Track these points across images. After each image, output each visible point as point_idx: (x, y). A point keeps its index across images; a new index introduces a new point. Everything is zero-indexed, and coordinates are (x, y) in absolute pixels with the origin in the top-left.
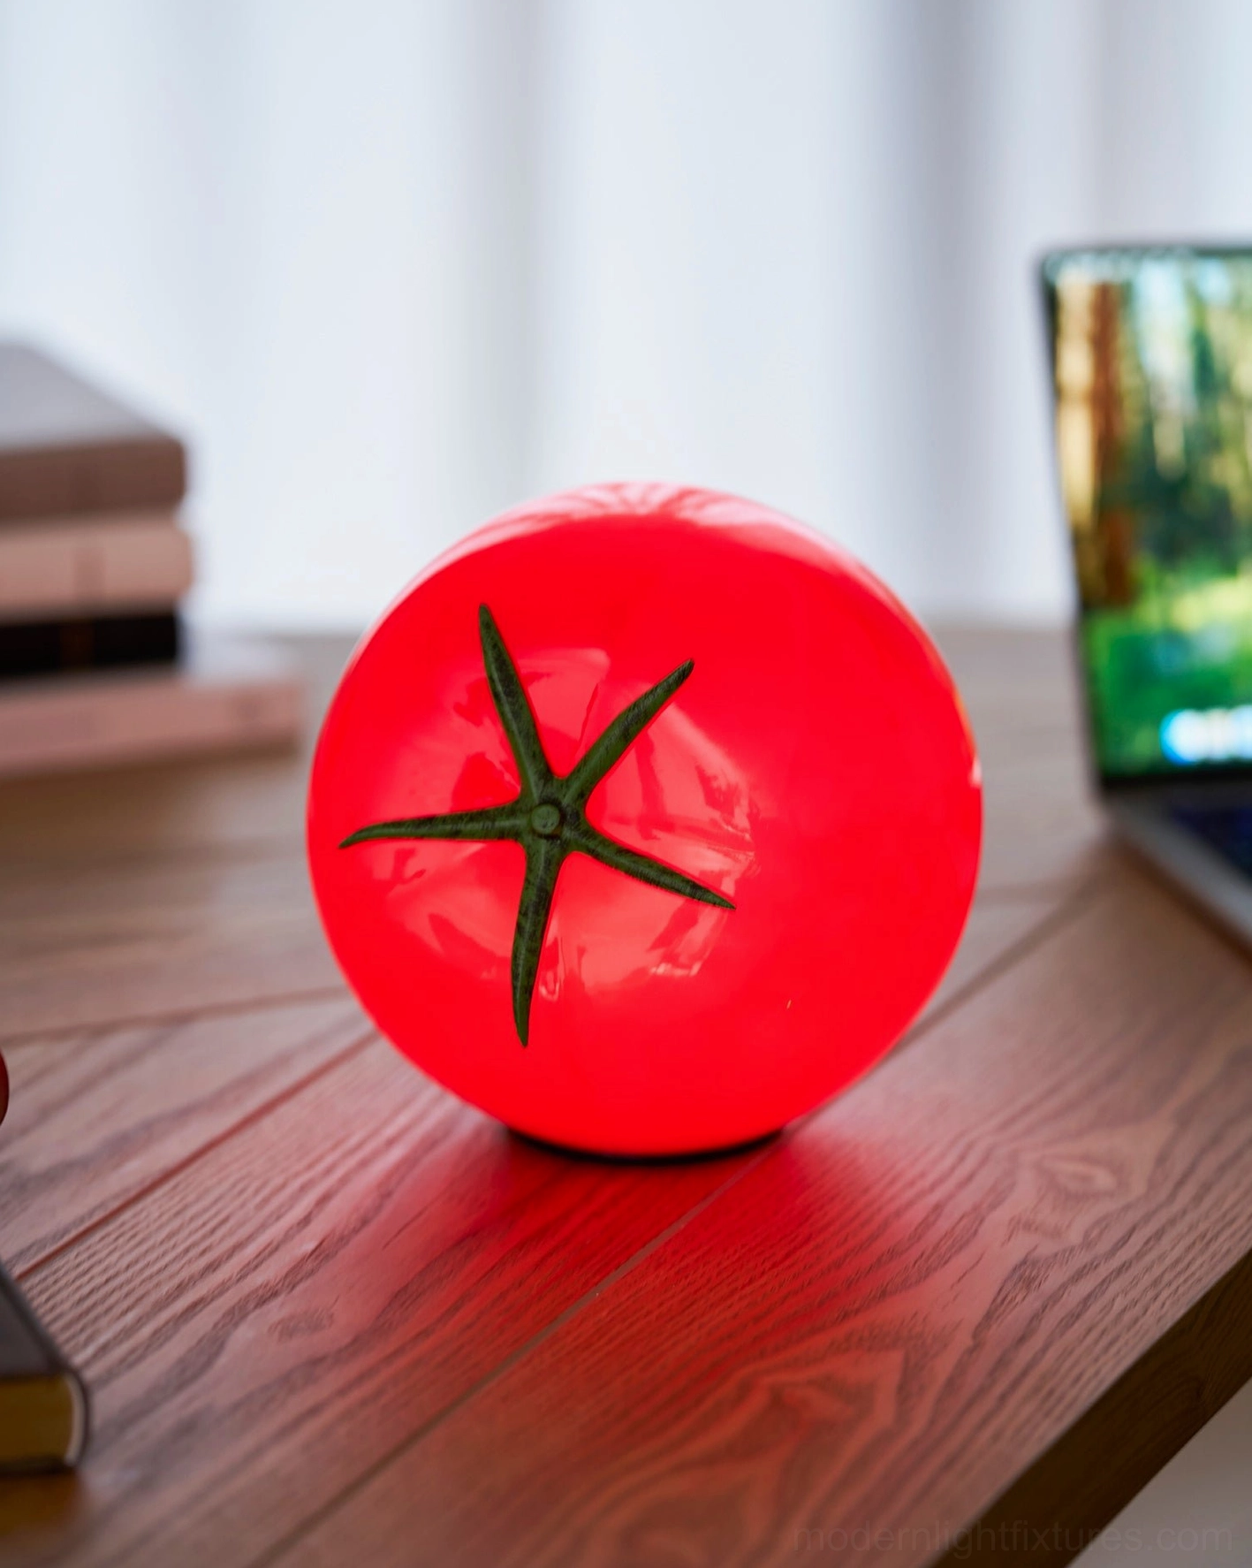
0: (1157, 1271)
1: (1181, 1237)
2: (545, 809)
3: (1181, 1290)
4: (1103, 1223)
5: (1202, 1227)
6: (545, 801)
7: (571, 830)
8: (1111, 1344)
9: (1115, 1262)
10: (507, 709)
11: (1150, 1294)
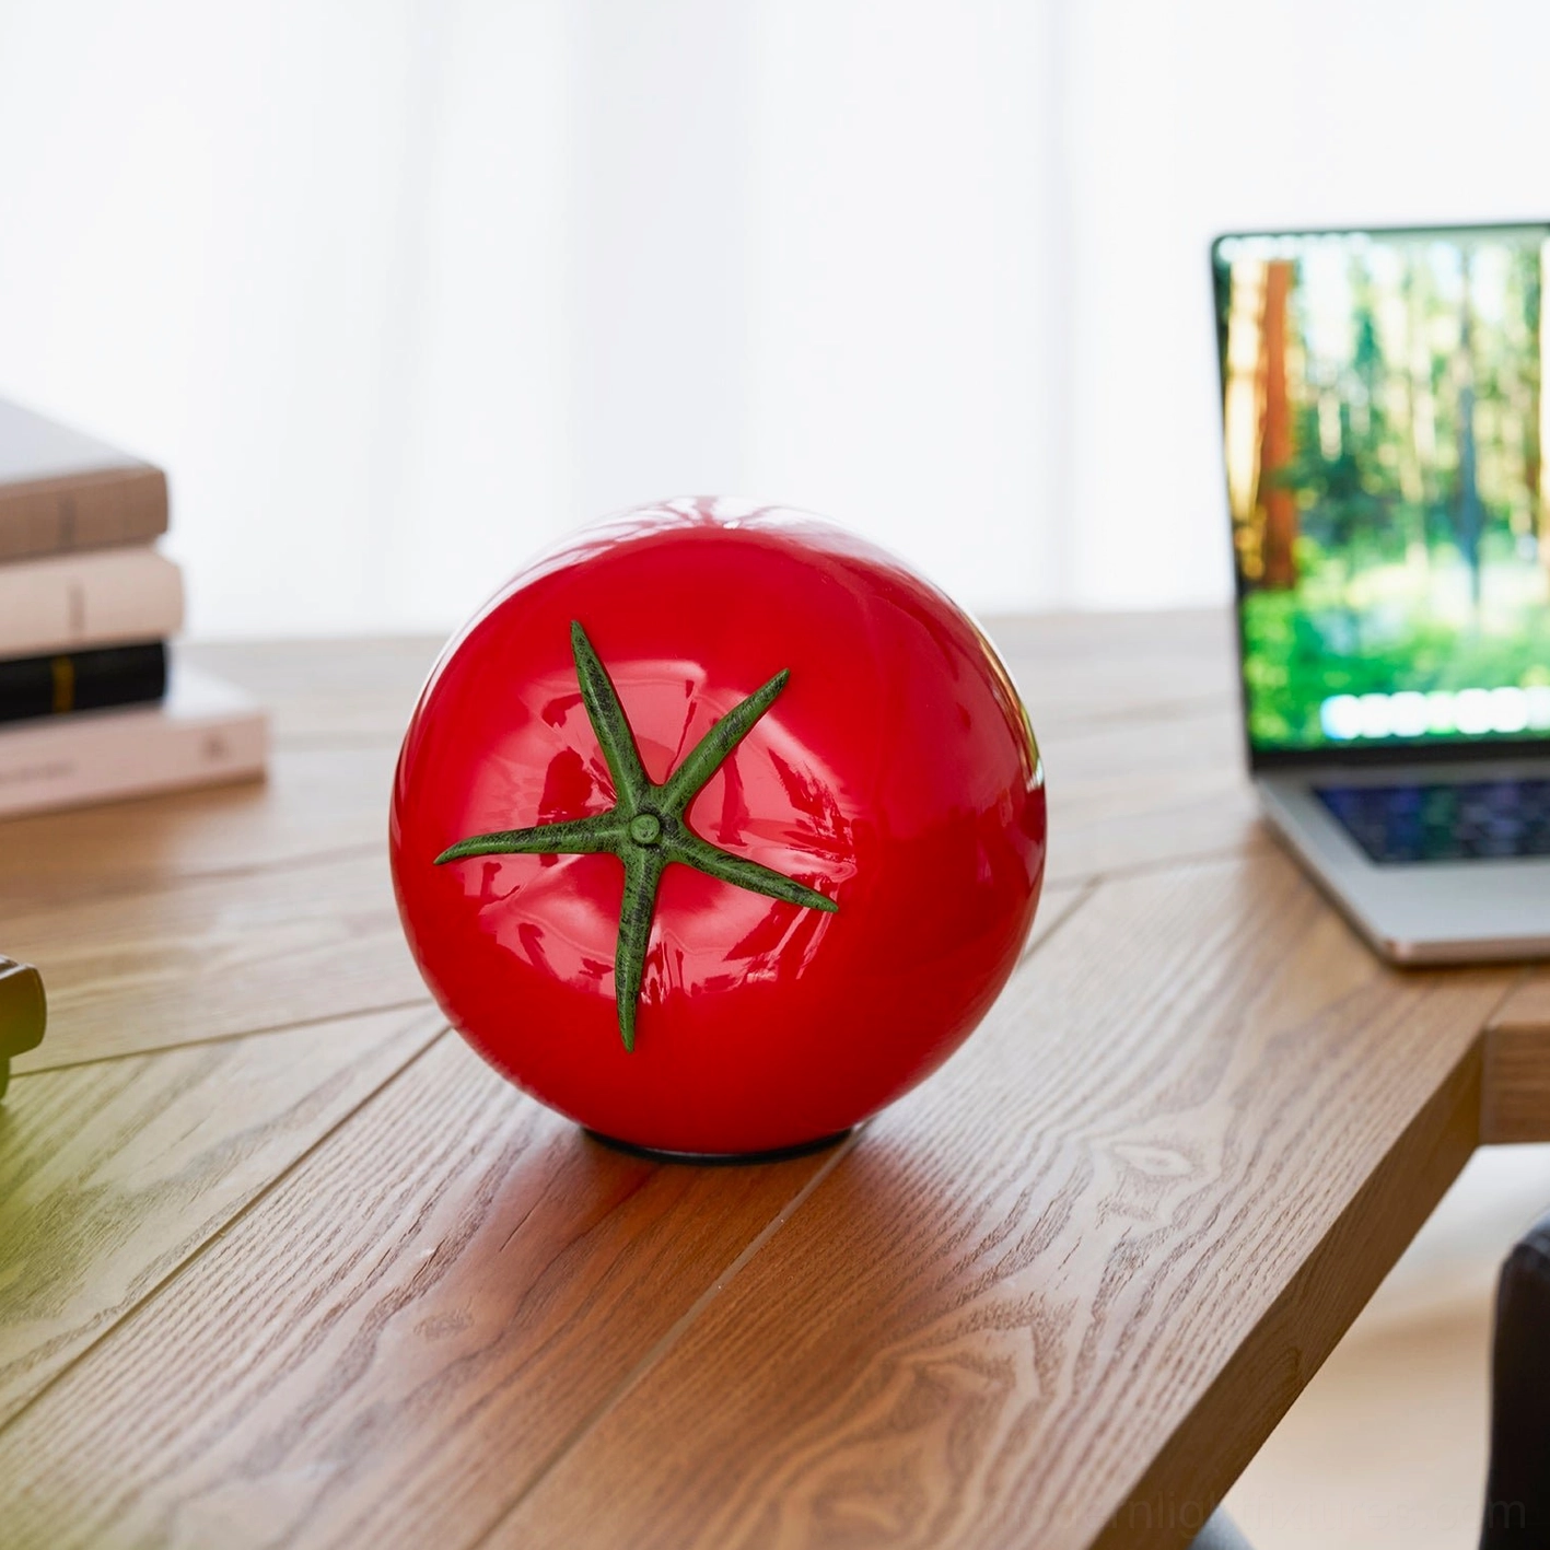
0: (1251, 1246)
1: (1265, 1214)
2: (644, 819)
3: (1278, 1263)
4: (1188, 1204)
5: (1284, 1204)
6: (643, 812)
7: (670, 839)
8: (1224, 1316)
9: (1210, 1240)
10: (603, 722)
11: (1251, 1268)
